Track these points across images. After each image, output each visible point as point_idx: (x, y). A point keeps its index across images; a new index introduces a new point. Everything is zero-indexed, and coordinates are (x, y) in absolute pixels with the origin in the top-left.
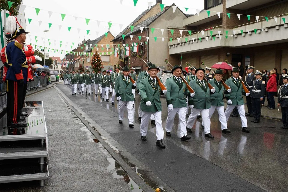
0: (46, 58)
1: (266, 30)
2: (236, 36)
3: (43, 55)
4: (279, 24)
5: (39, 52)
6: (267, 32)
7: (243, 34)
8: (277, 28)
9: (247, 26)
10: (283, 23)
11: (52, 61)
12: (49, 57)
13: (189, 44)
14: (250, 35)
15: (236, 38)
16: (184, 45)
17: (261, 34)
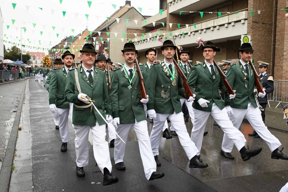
0: (23, 54)
1: (193, 33)
2: (175, 37)
3: (20, 51)
4: (200, 29)
5: (17, 48)
6: (194, 35)
7: (180, 36)
8: (200, 31)
9: (182, 29)
10: (202, 28)
11: (30, 57)
12: (26, 53)
13: (141, 43)
14: (184, 37)
15: (175, 39)
16: (138, 44)
17: (190, 36)
